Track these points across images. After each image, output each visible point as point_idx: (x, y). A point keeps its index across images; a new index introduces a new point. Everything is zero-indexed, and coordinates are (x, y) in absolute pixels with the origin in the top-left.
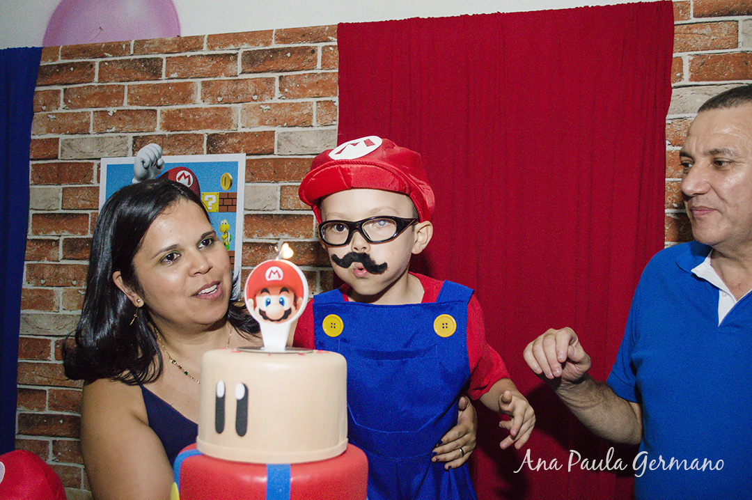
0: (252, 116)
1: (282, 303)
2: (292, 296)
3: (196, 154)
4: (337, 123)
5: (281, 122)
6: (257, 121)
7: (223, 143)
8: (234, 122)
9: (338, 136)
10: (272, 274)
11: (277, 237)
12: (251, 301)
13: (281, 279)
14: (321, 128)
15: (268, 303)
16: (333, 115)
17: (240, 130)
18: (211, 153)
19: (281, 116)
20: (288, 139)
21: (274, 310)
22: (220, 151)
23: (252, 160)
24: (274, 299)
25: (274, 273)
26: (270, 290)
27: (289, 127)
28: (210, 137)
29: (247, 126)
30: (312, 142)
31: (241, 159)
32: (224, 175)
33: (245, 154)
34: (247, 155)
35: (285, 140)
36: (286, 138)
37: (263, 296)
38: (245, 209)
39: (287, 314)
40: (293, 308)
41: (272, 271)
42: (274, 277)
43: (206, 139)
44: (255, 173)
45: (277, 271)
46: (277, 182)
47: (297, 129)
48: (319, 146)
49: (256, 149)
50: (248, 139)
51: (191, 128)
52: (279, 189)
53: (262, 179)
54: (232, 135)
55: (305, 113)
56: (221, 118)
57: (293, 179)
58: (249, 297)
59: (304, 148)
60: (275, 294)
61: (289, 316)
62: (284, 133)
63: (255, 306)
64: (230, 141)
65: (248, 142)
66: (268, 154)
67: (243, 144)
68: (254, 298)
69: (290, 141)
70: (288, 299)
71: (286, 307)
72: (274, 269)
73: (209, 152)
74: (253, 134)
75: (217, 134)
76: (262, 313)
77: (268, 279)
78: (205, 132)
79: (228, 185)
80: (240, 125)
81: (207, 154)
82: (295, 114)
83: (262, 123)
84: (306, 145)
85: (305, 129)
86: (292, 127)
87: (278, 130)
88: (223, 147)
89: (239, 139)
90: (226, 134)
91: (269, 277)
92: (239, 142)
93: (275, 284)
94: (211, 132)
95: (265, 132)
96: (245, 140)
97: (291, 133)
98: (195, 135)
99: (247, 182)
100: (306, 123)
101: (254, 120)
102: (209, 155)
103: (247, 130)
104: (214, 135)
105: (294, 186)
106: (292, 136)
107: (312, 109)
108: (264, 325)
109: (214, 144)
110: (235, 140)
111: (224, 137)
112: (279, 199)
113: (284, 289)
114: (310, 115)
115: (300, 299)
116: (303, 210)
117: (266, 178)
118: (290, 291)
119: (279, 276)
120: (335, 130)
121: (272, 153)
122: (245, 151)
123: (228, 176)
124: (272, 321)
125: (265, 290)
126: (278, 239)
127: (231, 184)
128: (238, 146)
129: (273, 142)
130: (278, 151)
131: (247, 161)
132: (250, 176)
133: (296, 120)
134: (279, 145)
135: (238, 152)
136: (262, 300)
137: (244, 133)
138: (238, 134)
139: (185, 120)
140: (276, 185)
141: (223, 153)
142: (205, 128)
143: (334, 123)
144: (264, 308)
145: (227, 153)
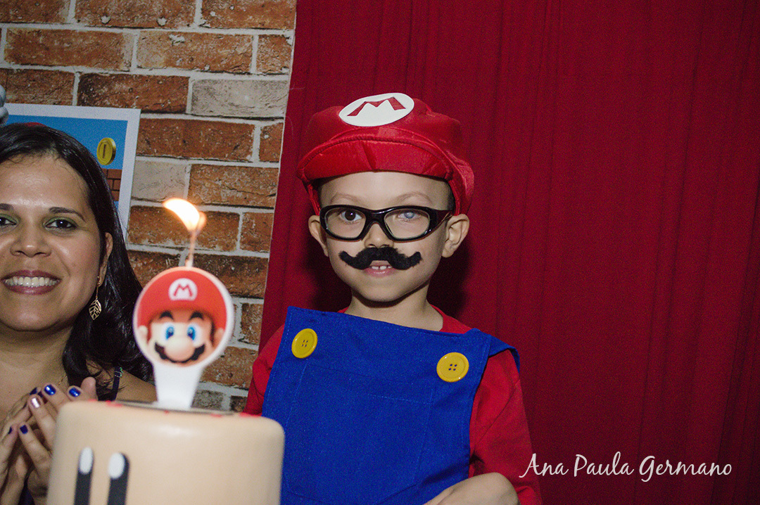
0: (154, 50)
1: (191, 335)
2: (208, 326)
3: (60, 103)
4: (289, 71)
5: (200, 63)
6: (162, 58)
7: (105, 90)
8: (126, 58)
9: (290, 92)
10: (180, 290)
11: (180, 246)
12: (144, 329)
13: (193, 298)
14: (262, 78)
15: (170, 334)
16: (284, 59)
17: (135, 71)
18: (84, 104)
19: (201, 53)
20: (210, 93)
21: (179, 345)
22: (99, 103)
23: (150, 120)
24: (180, 328)
25: (183, 289)
26: (175, 315)
27: (212, 72)
28: (84, 78)
29: (147, 66)
30: (247, 98)
31: (132, 117)
32: (104, 141)
33: (139, 110)
34: (142, 112)
35: (205, 92)
36: (207, 89)
37: (163, 322)
38: (132, 198)
39: (198, 353)
40: (208, 344)
41: (179, 286)
42: (183, 295)
43: (77, 81)
44: (151, 141)
45: (187, 287)
46: (187, 158)
47: (225, 76)
48: (258, 106)
49: (157, 104)
50: (146, 85)
51: (55, 63)
52: (189, 169)
53: (164, 151)
54: (120, 78)
55: (240, 52)
56: (106, 50)
57: (213, 155)
58: (141, 323)
59: (234, 108)
60: (181, 320)
61: (202, 357)
62: (204, 81)
63: (149, 337)
64: (117, 87)
65: (146, 91)
66: (175, 113)
67: (137, 93)
68: (148, 324)
69: (212, 95)
70: (202, 331)
71: (197, 342)
72: (184, 282)
73: (81, 103)
74: (155, 79)
75: (96, 75)
76: (160, 350)
77: (172, 297)
78: (78, 70)
79: (108, 156)
80: (135, 63)
81: (78, 105)
82: (224, 52)
83: (170, 63)
84: (237, 103)
85: (238, 77)
86: (216, 72)
87: (195, 76)
88: (105, 96)
89: (132, 85)
90: (112, 75)
91: (175, 293)
92: (131, 91)
93: (183, 305)
94: (87, 70)
95: (173, 77)
96: (140, 87)
97: (215, 82)
98: (61, 73)
99: (138, 154)
100: (240, 68)
101: (157, 58)
102: (82, 108)
103: (145, 72)
104: (91, 75)
105: (213, 166)
106: (217, 87)
107: (251, 46)
108: (160, 368)
109: (90, 92)
110: (125, 87)
111: (107, 81)
112: (187, 186)
113: (197, 315)
114: (247, 56)
115: (220, 331)
116: (224, 205)
117: (170, 151)
118: (205, 316)
119: (191, 294)
120: (285, 82)
121: (182, 110)
122: (139, 106)
123: (109, 143)
124: (174, 362)
125: (167, 315)
126: (181, 249)
127: (113, 156)
128: (128, 96)
129: (186, 94)
130: (192, 109)
131: (142, 121)
132: (144, 145)
133: (224, 62)
134: (194, 99)
135: (128, 106)
136: (160, 329)
137: (141, 76)
138: (131, 77)
139: (47, 49)
140: (184, 162)
141: (103, 105)
142: (78, 63)
143: (284, 71)
144: (162, 341)
145: (111, 106)
